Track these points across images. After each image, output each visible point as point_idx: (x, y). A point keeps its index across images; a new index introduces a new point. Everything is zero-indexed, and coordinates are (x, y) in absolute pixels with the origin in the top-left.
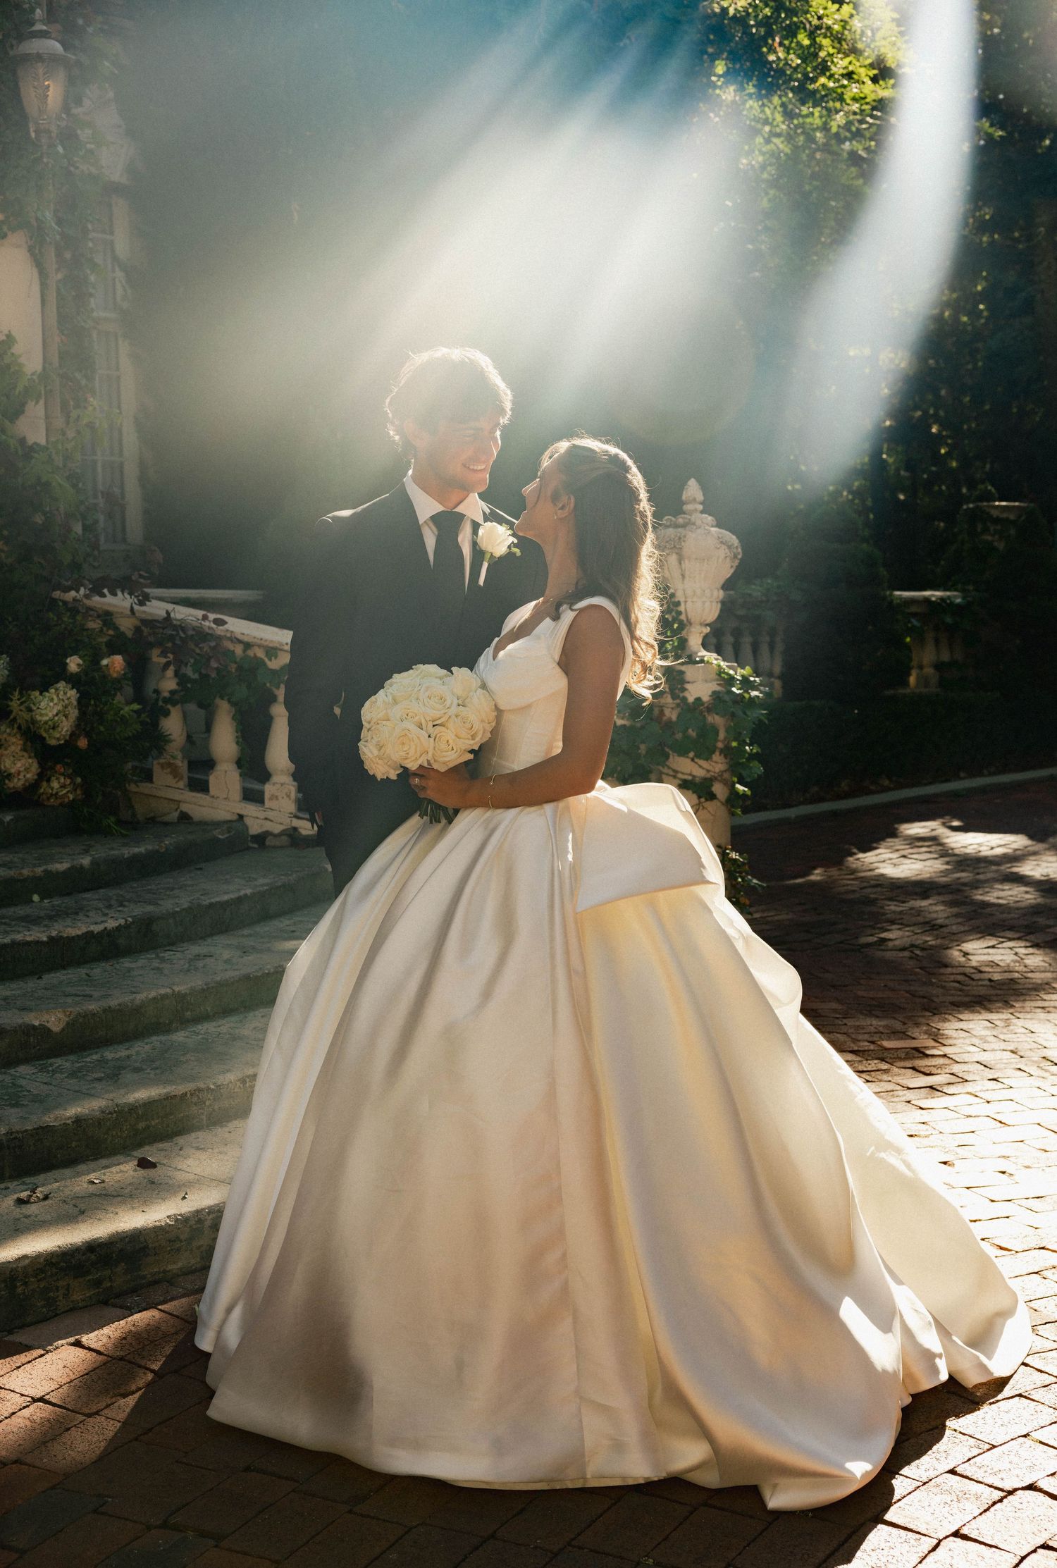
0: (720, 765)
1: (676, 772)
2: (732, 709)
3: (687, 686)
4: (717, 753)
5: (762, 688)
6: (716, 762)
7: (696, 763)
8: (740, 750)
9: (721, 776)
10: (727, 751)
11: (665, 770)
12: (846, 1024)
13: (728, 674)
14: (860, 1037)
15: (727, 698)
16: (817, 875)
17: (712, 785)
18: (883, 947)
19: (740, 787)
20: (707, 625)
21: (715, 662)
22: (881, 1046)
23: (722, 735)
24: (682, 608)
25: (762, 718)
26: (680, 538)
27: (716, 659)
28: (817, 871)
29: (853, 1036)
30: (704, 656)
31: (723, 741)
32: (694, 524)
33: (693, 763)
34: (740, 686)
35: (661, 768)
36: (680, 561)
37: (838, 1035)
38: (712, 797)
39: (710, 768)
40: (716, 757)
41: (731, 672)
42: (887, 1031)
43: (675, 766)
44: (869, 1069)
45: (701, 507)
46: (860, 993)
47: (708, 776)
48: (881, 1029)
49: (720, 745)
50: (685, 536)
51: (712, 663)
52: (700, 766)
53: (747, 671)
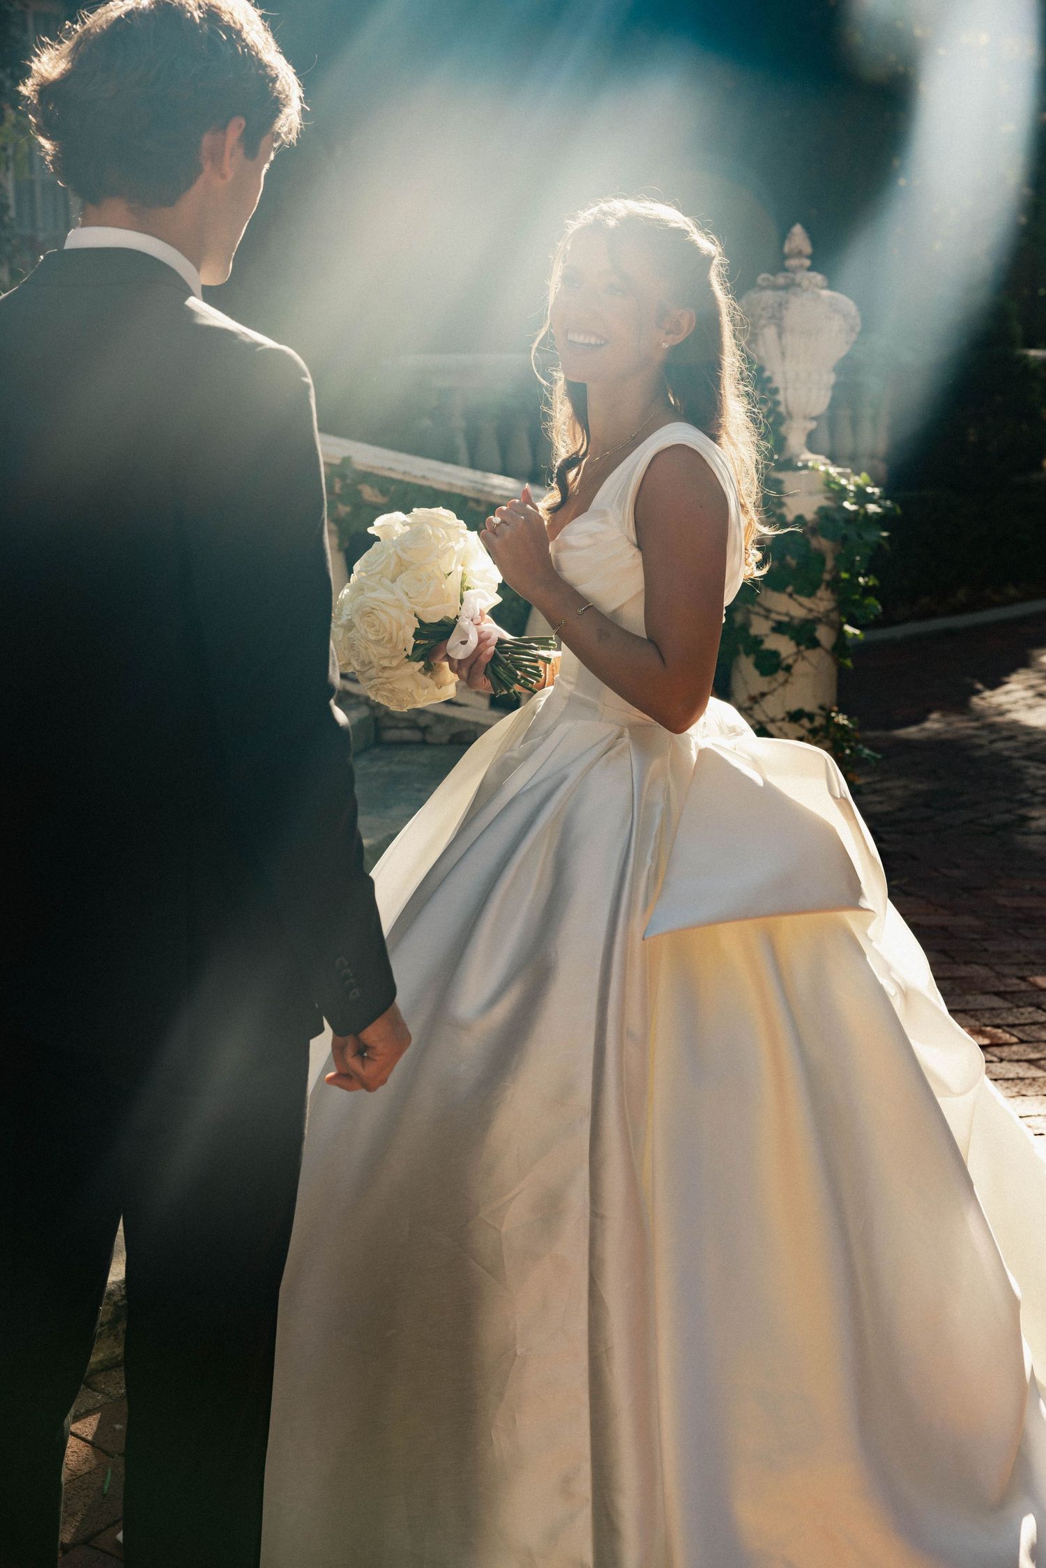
0: (825, 602)
1: (768, 611)
2: (844, 532)
3: (787, 500)
4: (823, 587)
5: (882, 502)
6: (821, 599)
7: (795, 600)
8: (852, 582)
9: (827, 616)
10: (834, 585)
11: (757, 609)
12: (985, 950)
13: (838, 484)
14: (1007, 970)
15: (837, 516)
16: (934, 724)
17: (815, 630)
18: (1024, 829)
19: (849, 629)
20: (813, 418)
21: (822, 468)
22: (1034, 985)
23: (830, 564)
24: (780, 397)
25: (882, 541)
26: (780, 305)
27: (825, 464)
28: (935, 716)
29: (997, 968)
30: (808, 461)
31: (830, 572)
32: (799, 285)
33: (791, 601)
34: (853, 500)
35: (750, 607)
36: (780, 335)
37: (976, 967)
38: (814, 643)
39: (813, 606)
40: (823, 593)
41: (843, 482)
42: (1041, 961)
43: (767, 604)
44: (1022, 1021)
45: (807, 263)
46: (1002, 901)
47: (810, 616)
48: (1032, 957)
49: (827, 577)
50: (787, 302)
51: (818, 470)
52: (801, 605)
53: (862, 479)
